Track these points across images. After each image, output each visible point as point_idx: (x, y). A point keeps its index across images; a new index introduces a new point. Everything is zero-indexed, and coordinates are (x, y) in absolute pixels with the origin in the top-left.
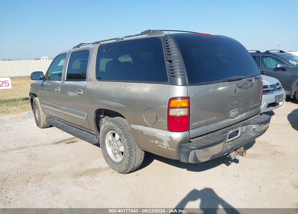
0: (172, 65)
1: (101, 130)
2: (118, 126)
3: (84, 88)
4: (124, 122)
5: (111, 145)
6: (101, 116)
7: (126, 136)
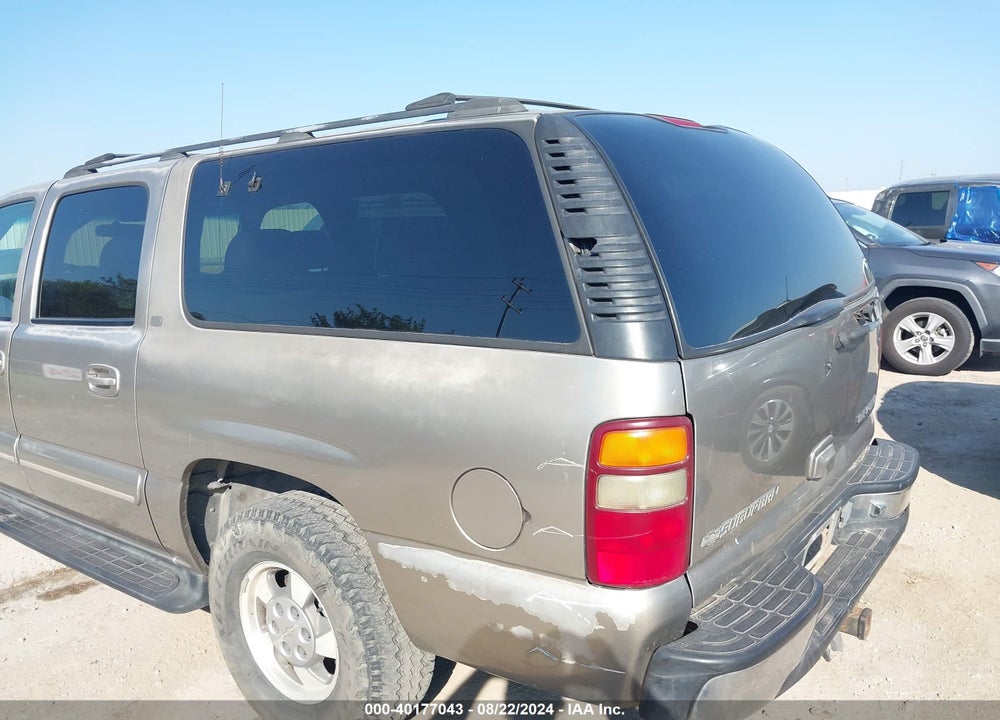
0: (597, 262)
1: (217, 554)
2: (309, 546)
3: (126, 360)
4: (333, 521)
5: (270, 626)
6: (213, 485)
7: (351, 593)
